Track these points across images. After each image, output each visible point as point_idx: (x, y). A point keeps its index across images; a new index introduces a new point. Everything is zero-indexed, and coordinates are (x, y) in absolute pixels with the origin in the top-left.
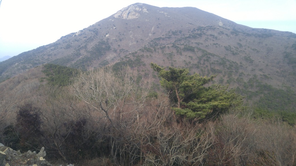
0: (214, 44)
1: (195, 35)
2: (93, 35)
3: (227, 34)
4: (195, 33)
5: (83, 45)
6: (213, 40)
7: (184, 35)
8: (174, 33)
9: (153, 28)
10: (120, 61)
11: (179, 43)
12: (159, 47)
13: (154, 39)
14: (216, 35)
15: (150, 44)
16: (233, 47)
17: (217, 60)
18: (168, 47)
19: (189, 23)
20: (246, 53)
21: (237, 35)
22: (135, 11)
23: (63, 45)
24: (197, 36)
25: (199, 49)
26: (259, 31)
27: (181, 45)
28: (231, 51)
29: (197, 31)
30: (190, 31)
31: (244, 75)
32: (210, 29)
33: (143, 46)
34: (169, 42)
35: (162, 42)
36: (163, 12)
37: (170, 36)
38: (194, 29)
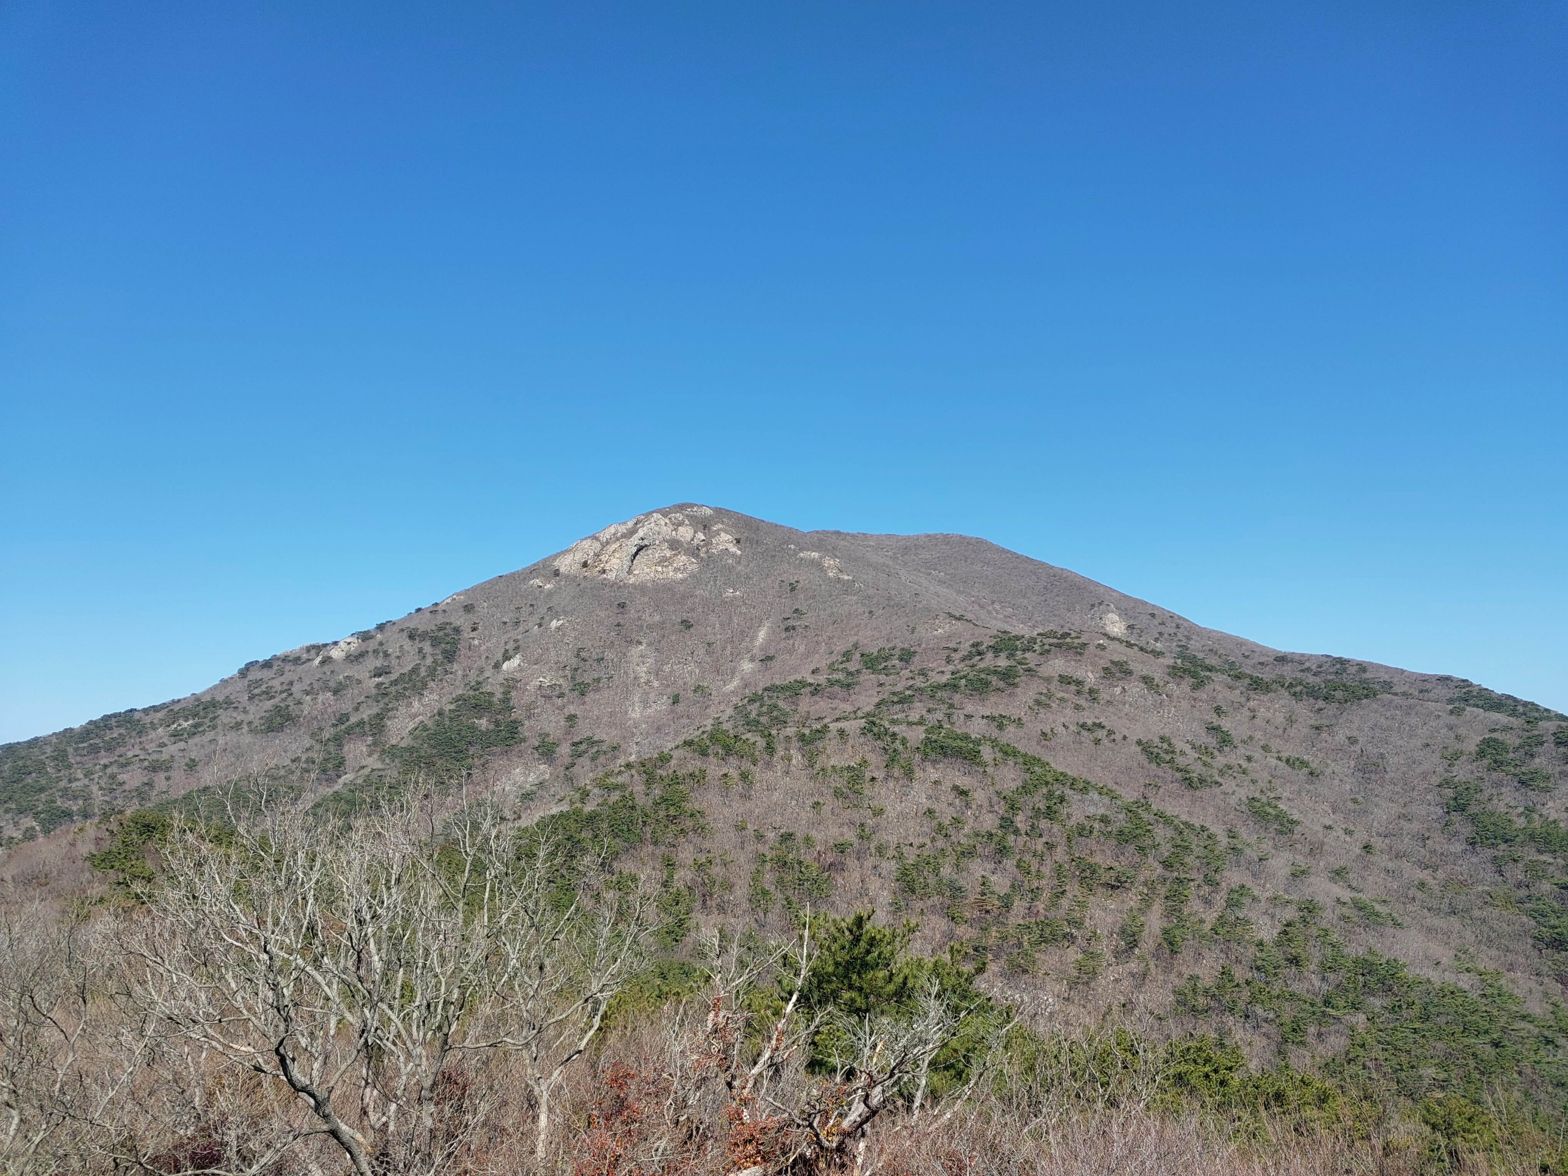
0: (1083, 726)
1: (983, 676)
2: (429, 661)
3: (1147, 680)
4: (982, 665)
5: (366, 714)
6: (1077, 707)
7: (923, 673)
8: (871, 662)
9: (762, 634)
10: (572, 803)
11: (900, 716)
12: (790, 731)
13: (766, 689)
14: (1091, 678)
15: (746, 716)
16: (1187, 748)
17: (1101, 811)
18: (842, 732)
19: (951, 615)
20: (1254, 782)
21: (1199, 685)
22: (675, 545)
23: (245, 711)
24: (994, 679)
25: (1008, 752)
26: (1308, 669)
27: (910, 724)
28: (1178, 770)
29: (990, 655)
30: (956, 656)
31: (1254, 899)
32: (1059, 646)
33: (709, 725)
34: (849, 708)
35: (806, 704)
36: (815, 555)
37: (850, 674)
38: (973, 646)
